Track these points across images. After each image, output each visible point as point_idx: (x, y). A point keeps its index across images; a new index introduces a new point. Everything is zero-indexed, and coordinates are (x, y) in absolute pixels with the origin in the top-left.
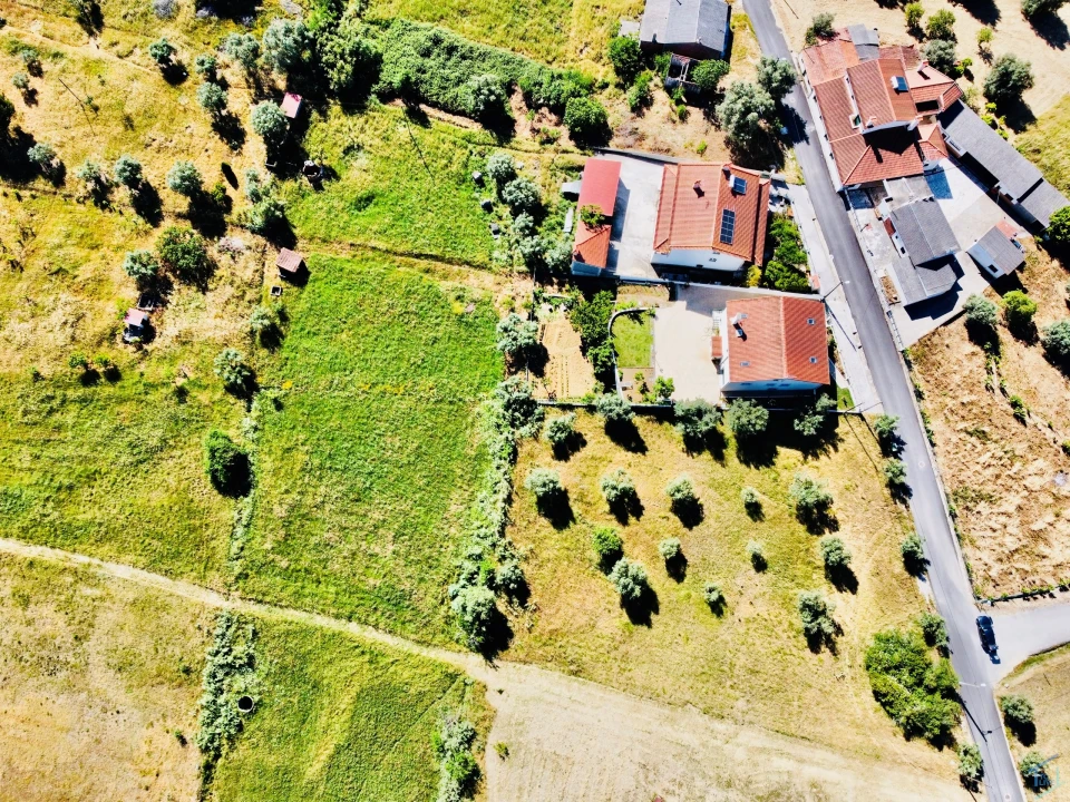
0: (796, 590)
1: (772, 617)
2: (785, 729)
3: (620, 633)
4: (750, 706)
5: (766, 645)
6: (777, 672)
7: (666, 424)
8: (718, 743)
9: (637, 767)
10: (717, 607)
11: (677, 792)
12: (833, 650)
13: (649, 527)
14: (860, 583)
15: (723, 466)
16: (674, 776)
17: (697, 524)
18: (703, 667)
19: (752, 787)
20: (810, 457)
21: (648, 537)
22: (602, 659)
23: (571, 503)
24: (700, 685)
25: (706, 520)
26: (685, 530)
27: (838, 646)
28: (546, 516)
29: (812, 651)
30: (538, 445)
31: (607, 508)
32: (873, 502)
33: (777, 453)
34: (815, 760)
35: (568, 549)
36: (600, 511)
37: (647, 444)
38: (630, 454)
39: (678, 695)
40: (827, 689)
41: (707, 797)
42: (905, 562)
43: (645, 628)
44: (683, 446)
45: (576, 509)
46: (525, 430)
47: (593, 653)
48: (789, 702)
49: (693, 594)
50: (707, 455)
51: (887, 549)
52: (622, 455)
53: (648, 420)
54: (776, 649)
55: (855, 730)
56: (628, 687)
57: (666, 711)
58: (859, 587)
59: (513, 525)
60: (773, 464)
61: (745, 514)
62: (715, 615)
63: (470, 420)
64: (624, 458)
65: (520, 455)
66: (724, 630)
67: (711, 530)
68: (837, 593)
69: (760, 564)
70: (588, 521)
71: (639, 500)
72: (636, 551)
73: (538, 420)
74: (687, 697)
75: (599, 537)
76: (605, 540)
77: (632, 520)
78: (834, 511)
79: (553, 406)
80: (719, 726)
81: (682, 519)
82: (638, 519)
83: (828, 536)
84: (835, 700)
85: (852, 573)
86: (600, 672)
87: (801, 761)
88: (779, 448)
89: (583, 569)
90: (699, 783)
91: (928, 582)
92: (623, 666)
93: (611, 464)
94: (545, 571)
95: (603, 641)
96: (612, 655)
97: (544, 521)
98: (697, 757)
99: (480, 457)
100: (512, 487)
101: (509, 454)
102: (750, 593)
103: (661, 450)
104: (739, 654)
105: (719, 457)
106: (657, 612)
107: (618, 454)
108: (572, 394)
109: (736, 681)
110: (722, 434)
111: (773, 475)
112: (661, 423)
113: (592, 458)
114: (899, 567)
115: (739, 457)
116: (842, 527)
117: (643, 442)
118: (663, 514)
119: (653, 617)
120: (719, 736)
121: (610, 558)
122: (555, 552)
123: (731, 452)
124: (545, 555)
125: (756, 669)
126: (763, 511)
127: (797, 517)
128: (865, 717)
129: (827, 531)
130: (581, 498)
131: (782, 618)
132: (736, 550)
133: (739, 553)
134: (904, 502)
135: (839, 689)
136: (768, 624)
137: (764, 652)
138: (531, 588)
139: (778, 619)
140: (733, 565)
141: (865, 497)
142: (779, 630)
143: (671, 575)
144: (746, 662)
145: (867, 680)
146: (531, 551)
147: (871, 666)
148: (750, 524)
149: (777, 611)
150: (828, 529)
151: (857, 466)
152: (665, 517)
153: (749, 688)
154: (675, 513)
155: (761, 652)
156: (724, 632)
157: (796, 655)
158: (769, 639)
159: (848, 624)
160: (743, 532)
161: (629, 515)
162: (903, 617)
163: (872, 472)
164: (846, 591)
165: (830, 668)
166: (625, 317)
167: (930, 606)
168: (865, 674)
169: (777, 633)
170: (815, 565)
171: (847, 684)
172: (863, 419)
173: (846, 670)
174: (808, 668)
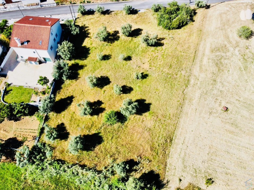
0: (140, 48)
1: (150, 57)
2: (193, 58)
3: (153, 117)
4: (184, 69)
5: (160, 60)
6: (171, 58)
7: (63, 86)
8: (199, 83)
9: (211, 116)
10: (144, 76)
11: (220, 101)
12: (163, 39)
13: (107, 99)
15: (86, 66)
16: (213, 102)
17: (109, 79)
18: (168, 85)
19: (215, 73)
20: (89, 36)
21: (112, 100)
22: (165, 127)
23: (90, 134)
24: (176, 87)
25: (108, 76)
26: (111, 84)
27: (161, 37)
28: (94, 147)
29: (163, 46)
30: (58, 148)
31: (96, 116)
32: (110, 20)
33: (85, 46)
34: (203, 50)
35: (112, 138)
36: (97, 120)
37: (70, 96)
38: (72, 104)
39: (180, 96)
40: (177, 43)
41: (221, 90)
42: (133, 14)
43: (151, 106)
44: (74, 81)
45: (93, 131)
46: (48, 154)
47: (162, 130)
48: (182, 56)
49: (138, 85)
50: (80, 72)
51: (128, 19)
53: (59, 93)
54: (162, 57)
55: (192, 36)
56: (178, 116)
57: (187, 101)
58: (140, 28)
59: (96, 165)
60: (89, 48)
61: (108, 61)
62: (147, 77)
63: (34, 186)
64: (74, 106)
65: (60, 158)
66: (153, 76)
67: (112, 74)
68: (142, 35)
69: (128, 58)
70: (100, 126)
71: (95, 102)
72: (117, 106)
73: (44, 146)
74: (181, 92)
75: (108, 119)
76: (110, 117)
77: (103, 106)
78: (111, 31)
79: (40, 138)
80: (192, 82)
81: (106, 85)
82: (103, 103)
83: (120, 34)
84: (181, 41)
85: (135, 30)
86: (171, 128)
87: (204, 54)
88: (83, 45)
89: (123, 131)
90: (215, 92)
91: (140, 10)
92: (168, 118)
93: (76, 113)
94: (122, 150)
95: (157, 126)
96: (163, 122)
97: (97, 149)
98: (205, 92)
99: (57, 181)
100: (77, 164)
101: (58, 164)
102: (140, 63)
103: (74, 90)
104: (164, 71)
105: (82, 67)
106: (145, 100)
107: (71, 109)
108: (36, 128)
109: (174, 73)
110: (73, 64)
111: (94, 49)
112: (61, 88)
113: (70, 121)
114: (134, 16)
115: (84, 60)
116: (117, 30)
117: (68, 97)
118: (103, 92)
119: (147, 102)
120: (196, 82)
121: (120, 117)
122: (113, 144)
123: (80, 62)
124: (114, 150)
125: (170, 65)
126: (107, 54)
127: (112, 43)
128: (187, 33)
129: (118, 35)
130: (89, 129)
131: (150, 54)
132: (122, 66)
133: (123, 65)
134: (111, 12)
135: (177, 39)
136: (153, 59)
137: (163, 62)
138: (129, 159)
139: (150, 55)
140: (128, 68)
141: (108, 22)
142: (154, 55)
143: (130, 92)
144: (167, 68)
145: (174, 30)
146: (111, 156)
147: (169, 27)
148: (112, 60)
149: (147, 55)
150: (118, 34)
151: (96, 22)
152: (104, 92)
153: (177, 69)
154: (103, 87)
155: (163, 63)
156: (155, 75)
157: (164, 51)
158: (158, 59)
159: (153, 33)
160: (115, 63)
161: (100, 107)
162: (152, 17)
163: (99, 18)
164: (142, 32)
165: (169, 41)
166: (6, 97)
167: (149, 10)
168: (171, 31)
169: (156, 56)
170: (131, 40)
171: (175, 36)
172: (78, 18)
173: (170, 36)
174: (169, 48)
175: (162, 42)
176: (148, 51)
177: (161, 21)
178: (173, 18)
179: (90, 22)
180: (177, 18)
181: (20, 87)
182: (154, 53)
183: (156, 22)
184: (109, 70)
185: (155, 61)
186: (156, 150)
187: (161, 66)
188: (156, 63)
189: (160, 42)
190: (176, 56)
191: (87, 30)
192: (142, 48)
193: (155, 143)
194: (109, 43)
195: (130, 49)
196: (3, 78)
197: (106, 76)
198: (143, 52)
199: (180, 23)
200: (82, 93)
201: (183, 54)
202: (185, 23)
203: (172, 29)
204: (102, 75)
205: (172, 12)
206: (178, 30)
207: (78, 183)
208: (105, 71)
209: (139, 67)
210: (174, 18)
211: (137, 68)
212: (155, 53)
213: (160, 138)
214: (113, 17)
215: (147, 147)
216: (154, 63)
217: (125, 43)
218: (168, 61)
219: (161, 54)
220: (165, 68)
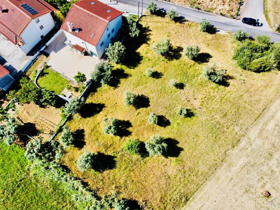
0: (199, 78)
1: (205, 94)
2: (257, 116)
3: (179, 166)
4: (239, 125)
5: (216, 103)
6: (230, 105)
7: (98, 89)
8: (250, 149)
9: (245, 195)
10: (190, 114)
11: (265, 182)
12: (231, 78)
13: (138, 123)
14: (209, 53)
15: (131, 76)
16: (257, 179)
17: (149, 102)
18: (213, 136)
19: (276, 145)
20: (148, 42)
21: (142, 127)
22: (187, 182)
23: (106, 154)
24: (220, 142)
25: (149, 97)
26: (149, 108)
28: (104, 170)
29: (227, 86)
30: (69, 154)
31: (118, 137)
32: (179, 31)
33: (139, 53)
34: (275, 111)
35: (126, 168)
36: (118, 142)
37: (102, 103)
38: (101, 113)
39: (220, 155)
40: (246, 89)
41: (273, 169)
42: (209, 33)
43: (182, 152)
44: (112, 88)
45: (110, 153)
46: (57, 156)
47: (182, 185)
48: (245, 108)
49: (178, 121)
50: (122, 81)
51: (200, 36)
52: (100, 117)
53: (92, 96)
54: (220, 100)
55: (269, 88)
56: (206, 177)
57: (225, 165)
58: (210, 54)
59: (98, 189)
60: (142, 57)
61: (156, 80)
62: (192, 117)
63: (33, 181)
64: (101, 116)
65: (68, 165)
66: (200, 117)
67: (155, 97)
68: (208, 63)
69: (180, 86)
70: (118, 150)
71: (124, 121)
72: (146, 136)
73: (57, 146)
74: (223, 151)
75: (129, 149)
76: (132, 147)
77: (130, 129)
78: (175, 45)
79: (56, 135)
80: (242, 144)
81: (143, 107)
82: (131, 126)
83: (183, 53)
84: (252, 89)
85: (203, 53)
86: (192, 187)
87: (273, 117)
88: (137, 51)
89: (140, 167)
90: (265, 168)
91: (221, 30)
92: (194, 174)
93: (100, 124)
94: (130, 186)
95: (178, 177)
96: (187, 176)
97: (106, 172)
98: (252, 163)
99: (55, 187)
100: (80, 179)
101: (63, 171)
102: (190, 97)
103: (108, 98)
104: (215, 117)
105: (126, 76)
106: (178, 142)
107: (98, 118)
108: (57, 123)
109: (226, 125)
110: (118, 69)
111: (147, 59)
112: (96, 91)
113: (92, 131)
114: (210, 36)
115: (131, 68)
116: (182, 46)
117: (100, 104)
118: (136, 114)
119: (179, 145)
120: (247, 147)
121: (142, 150)
122: (124, 175)
123: (127, 70)
124: (122, 182)
125: (225, 113)
126: (159, 72)
127: (169, 60)
128: (264, 81)
129: (181, 53)
130: (107, 148)
131: (207, 90)
132: (169, 92)
133: (172, 92)
134: (185, 21)
135: (248, 85)
136: (208, 97)
137: (219, 106)
138: (134, 199)
139: (207, 92)
140: (175, 97)
141: (175, 32)
142: (212, 94)
143: (165, 126)
144: (220, 116)
145: (249, 72)
146: (116, 187)
147: (246, 67)
148: (161, 80)
149: (204, 90)
151: (162, 28)
152: (138, 114)
153: (231, 121)
154: (139, 108)
155: (218, 107)
156: (202, 118)
157: (226, 93)
158: (214, 100)
159: (223, 66)
160: (163, 85)
161: (127, 129)
162: (230, 45)
163: (167, 24)
164: (209, 59)
165: (238, 83)
166: (40, 79)
167: (230, 34)
168: (246, 71)
169: (213, 96)
170: (193, 65)
171: (248, 81)
172: (145, 16)
173: (242, 78)
174: (234, 92)
176: (207, 86)
177: (238, 54)
178: (256, 57)
179: (156, 25)
181: (57, 74)
182: (212, 91)
183: (233, 53)
184: (153, 91)
185: (210, 101)
186: (165, 204)
187: (214, 110)
188: (209, 105)
189: (226, 80)
190: (237, 105)
191: (149, 34)
192: (202, 79)
193: (168, 196)
194: (166, 58)
195: (187, 75)
196: (45, 57)
197: (147, 97)
198: (200, 85)
199: (261, 67)
200: (115, 105)
202: (268, 69)
203: (249, 70)
204: (144, 94)
205: (258, 50)
206: (255, 74)
207: (73, 199)
208: (149, 91)
209: (188, 101)
211: (186, 102)
213: (176, 193)
214: (184, 28)
215: (158, 195)
216: (208, 103)
217: (184, 66)
218: (224, 108)
219: (220, 96)
220: (218, 114)
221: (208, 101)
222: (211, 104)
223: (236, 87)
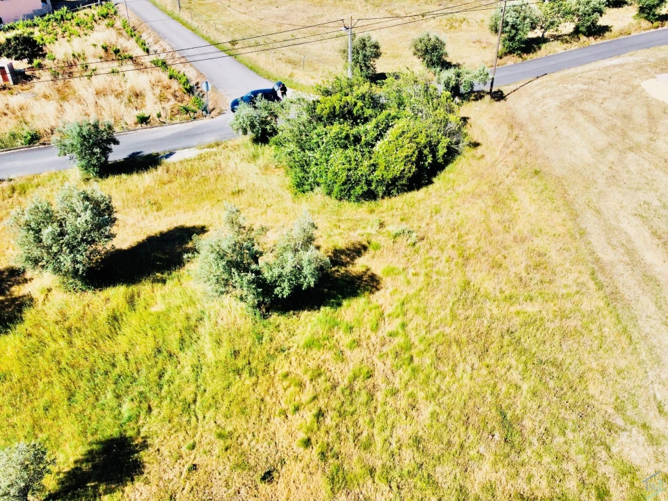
0: (207, 344)
1: (306, 397)
2: (610, 319)
4: (620, 421)
6: (473, 359)
12: (355, 252)
14: (180, 224)
27: (342, 244)
34: (626, 259)
40: (455, 254)
54: (405, 373)
55: (512, 204)
69: (107, 467)
84: (471, 240)
87: (651, 280)
104: (474, 488)
125: (494, 417)
128: (475, 195)
131: (300, 371)
135: (443, 237)
136: (335, 403)
137: (432, 407)
139: (306, 378)
142: (341, 373)
144: (490, 457)
145: (397, 201)
147: (368, 184)
149: (280, 385)
150: (13, 289)
153: (570, 435)
155: (434, 415)
157: (399, 321)
158: (380, 396)
164: (198, 242)
165: (401, 254)
167: (222, 146)
168: (385, 203)
169: (355, 378)
170: (124, 308)
171: (423, 225)
173: (392, 228)
174: (423, 293)
175: (359, 266)
176: (279, 350)
178: (371, 135)
180: (391, 134)
182: (329, 355)
185: (363, 421)
187: (435, 448)
188: (379, 440)
189: (342, 270)
192: (225, 337)
195: (113, 373)
198: (238, 372)
199: (419, 150)
201: (531, 308)
202: (442, 150)
203: (388, 193)
210: (377, 139)
212: (341, 356)
216: (363, 438)
217: (70, 343)
218: (466, 391)
219: (385, 350)
220: (473, 453)
221: (356, 424)
222: (383, 429)
223: (411, 271)
